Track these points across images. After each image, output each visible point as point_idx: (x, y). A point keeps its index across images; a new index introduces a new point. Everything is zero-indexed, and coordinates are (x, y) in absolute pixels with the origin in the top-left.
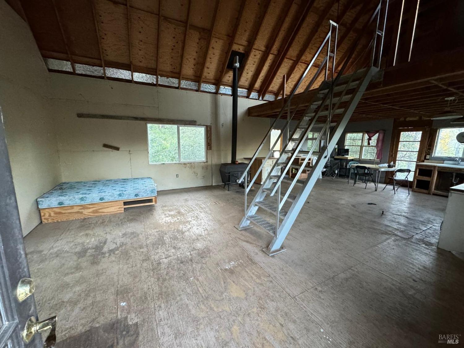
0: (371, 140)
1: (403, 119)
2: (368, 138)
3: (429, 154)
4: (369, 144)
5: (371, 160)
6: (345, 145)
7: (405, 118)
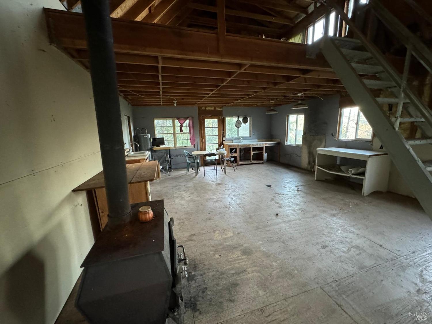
0: (182, 126)
1: (204, 108)
2: (180, 125)
3: (224, 137)
4: (181, 130)
5: (186, 146)
6: (156, 133)
7: (206, 107)
